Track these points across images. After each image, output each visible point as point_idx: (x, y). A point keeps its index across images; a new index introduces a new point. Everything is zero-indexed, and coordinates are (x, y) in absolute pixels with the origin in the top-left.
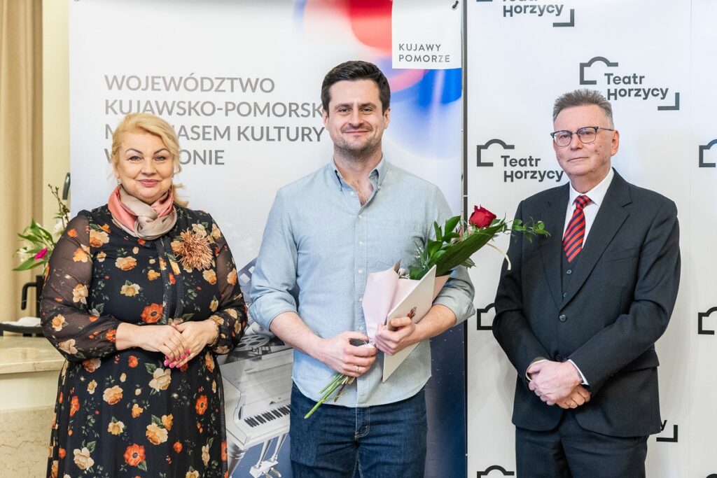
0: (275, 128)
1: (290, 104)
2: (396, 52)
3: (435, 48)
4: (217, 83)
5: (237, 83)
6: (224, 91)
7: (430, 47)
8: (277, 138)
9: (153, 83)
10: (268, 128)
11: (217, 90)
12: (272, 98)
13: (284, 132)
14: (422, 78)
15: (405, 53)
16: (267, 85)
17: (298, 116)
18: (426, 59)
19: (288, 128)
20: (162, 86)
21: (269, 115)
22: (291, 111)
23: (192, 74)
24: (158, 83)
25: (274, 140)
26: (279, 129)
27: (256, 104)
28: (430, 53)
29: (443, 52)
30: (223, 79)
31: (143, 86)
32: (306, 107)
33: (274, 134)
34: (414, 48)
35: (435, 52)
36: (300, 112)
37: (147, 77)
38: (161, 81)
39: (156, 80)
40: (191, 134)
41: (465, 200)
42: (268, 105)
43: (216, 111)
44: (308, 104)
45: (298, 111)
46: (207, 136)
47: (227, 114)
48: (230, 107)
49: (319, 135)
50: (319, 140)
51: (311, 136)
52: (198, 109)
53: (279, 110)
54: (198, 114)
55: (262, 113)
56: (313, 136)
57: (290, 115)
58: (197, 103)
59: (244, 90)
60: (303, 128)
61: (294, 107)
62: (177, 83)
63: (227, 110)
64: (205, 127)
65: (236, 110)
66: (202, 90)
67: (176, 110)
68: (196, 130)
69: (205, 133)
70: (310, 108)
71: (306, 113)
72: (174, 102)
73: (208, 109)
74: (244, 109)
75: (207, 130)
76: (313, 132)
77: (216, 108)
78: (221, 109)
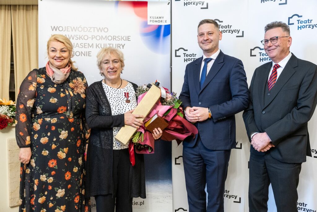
0: (108, 44)
1: (114, 36)
2: (149, 19)
3: (162, 18)
4: (89, 29)
5: (96, 29)
6: (91, 32)
7: (160, 18)
9: (67, 29)
10: (106, 44)
11: (89, 31)
12: (107, 34)
14: (157, 28)
15: (152, 19)
16: (106, 30)
17: (116, 40)
18: (159, 21)
19: (113, 44)
20: (70, 30)
21: (106, 40)
22: (114, 38)
23: (81, 26)
24: (69, 29)
26: (110, 44)
27: (102, 36)
28: (160, 20)
29: (164, 19)
30: (91, 28)
31: (64, 30)
32: (119, 37)
34: (155, 18)
35: (162, 19)
36: (117, 39)
37: (65, 27)
38: (70, 28)
39: (68, 28)
40: (80, 46)
41: (171, 68)
42: (106, 36)
43: (89, 38)
44: (120, 36)
45: (116, 39)
46: (85, 47)
47: (92, 39)
48: (93, 37)
49: (123, 47)
50: (123, 48)
51: (120, 47)
52: (83, 37)
53: (110, 38)
54: (83, 39)
55: (104, 39)
56: (121, 47)
57: (114, 40)
58: (82, 36)
59: (98, 31)
60: (118, 44)
61: (115, 37)
62: (75, 29)
63: (92, 38)
64: (85, 44)
65: (95, 38)
66: (84, 31)
67: (75, 38)
68: (82, 44)
69: (85, 46)
70: (120, 38)
71: (119, 39)
72: (74, 35)
73: (86, 38)
74: (98, 38)
75: (86, 45)
76: (121, 45)
77: (89, 37)
78: (90, 38)
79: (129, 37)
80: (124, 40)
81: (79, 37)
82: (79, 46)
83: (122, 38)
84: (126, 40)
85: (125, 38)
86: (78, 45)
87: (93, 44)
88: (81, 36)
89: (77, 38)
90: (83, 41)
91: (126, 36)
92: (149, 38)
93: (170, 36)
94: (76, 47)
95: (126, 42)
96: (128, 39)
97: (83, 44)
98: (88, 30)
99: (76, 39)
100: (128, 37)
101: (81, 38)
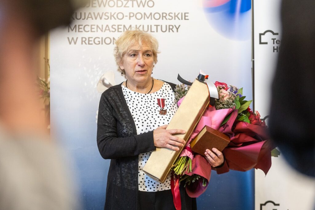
0: (155, 25)
1: (163, 13)
5: (135, 3)
6: (128, 7)
8: (155, 31)
9: (92, 4)
10: (151, 26)
11: (125, 7)
12: (153, 10)
13: (159, 28)
16: (151, 4)
17: (166, 19)
19: (161, 26)
20: (97, 5)
21: (151, 19)
22: (163, 17)
25: (154, 32)
26: (157, 26)
27: (145, 14)
32: (171, 15)
33: (154, 29)
36: (168, 17)
38: (96, 2)
40: (111, 29)
41: (253, 62)
42: (151, 14)
43: (125, 17)
44: (172, 13)
45: (166, 17)
46: (120, 30)
47: (130, 19)
48: (132, 15)
49: (177, 29)
50: (177, 31)
51: (173, 29)
52: (115, 16)
53: (157, 16)
54: (115, 19)
55: (148, 18)
56: (175, 29)
57: (163, 19)
58: (115, 13)
59: (139, 6)
60: (169, 26)
61: (164, 15)
62: (105, 4)
63: (130, 17)
64: (118, 26)
65: (134, 17)
66: (117, 6)
67: (104, 17)
68: (114, 27)
69: (118, 28)
70: (173, 15)
71: (171, 18)
72: (103, 13)
73: (120, 16)
74: (139, 16)
75: (120, 27)
76: (174, 27)
77: (125, 15)
78: (127, 16)
79: (186, 15)
80: (179, 19)
81: (109, 15)
82: (109, 30)
83: (175, 16)
84: (182, 19)
85: (180, 16)
86: (108, 27)
87: (130, 26)
88: (112, 15)
89: (107, 18)
90: (117, 22)
91: (182, 13)
92: (218, 15)
93: (250, 12)
94: (105, 31)
95: (183, 22)
96: (185, 17)
97: (117, 26)
98: (124, 5)
99: (105, 19)
100: (185, 13)
101: (112, 17)
